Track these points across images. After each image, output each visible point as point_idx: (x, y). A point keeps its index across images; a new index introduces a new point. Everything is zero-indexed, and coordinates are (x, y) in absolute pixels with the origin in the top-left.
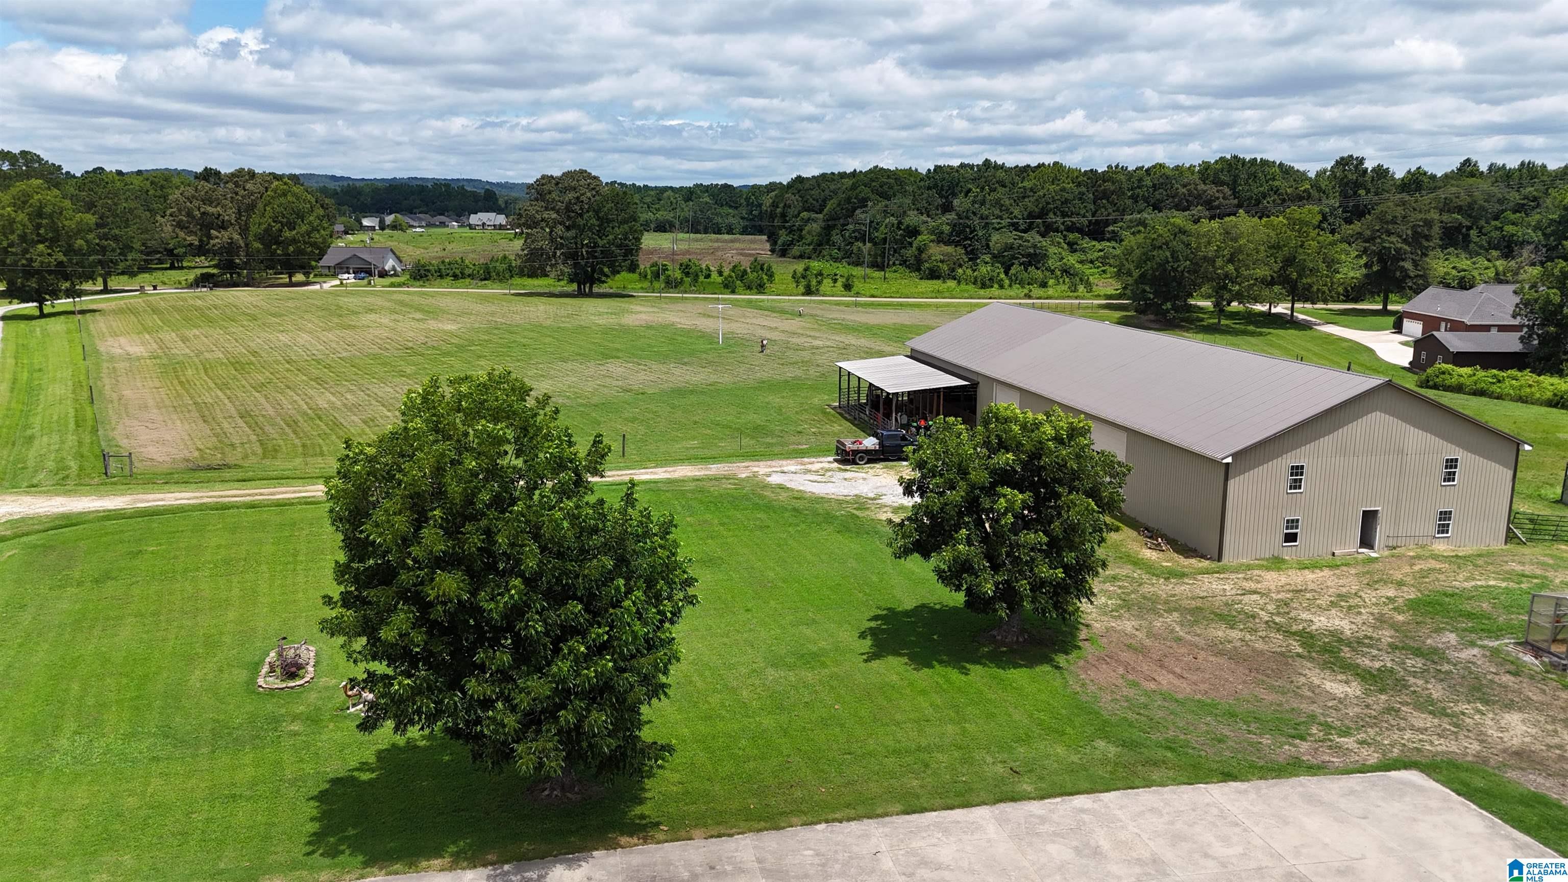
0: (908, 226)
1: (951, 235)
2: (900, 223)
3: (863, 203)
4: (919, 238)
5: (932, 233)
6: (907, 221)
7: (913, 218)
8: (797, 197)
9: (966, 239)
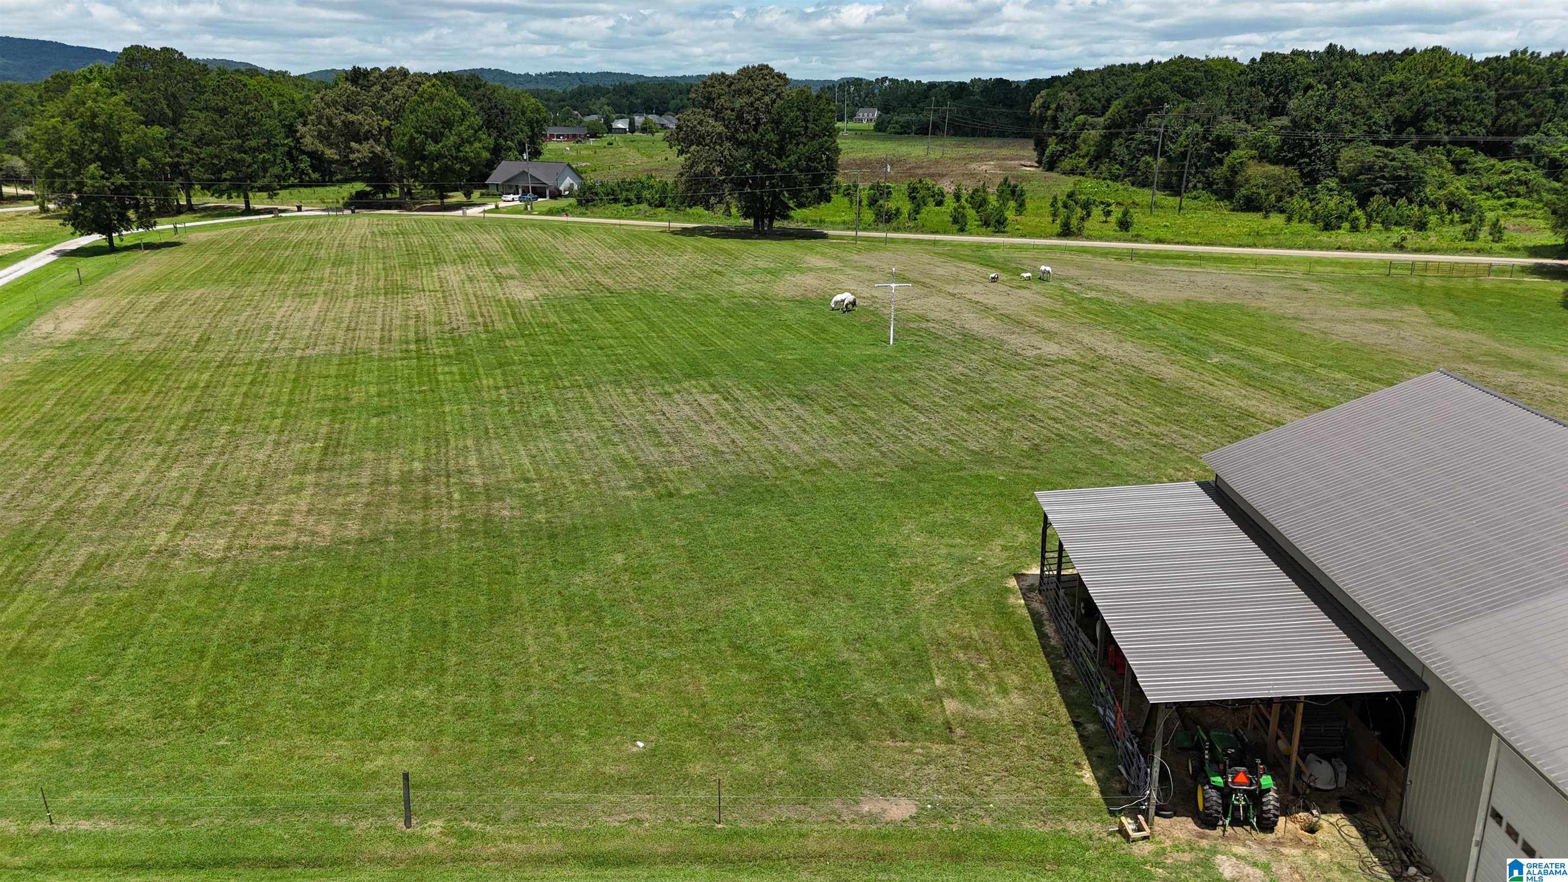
0: (1218, 137)
1: (1280, 149)
2: (1207, 131)
3: (1158, 103)
4: (1234, 153)
5: (1253, 146)
6: (1216, 130)
7: (1226, 126)
8: (1074, 95)
9: (1304, 155)
